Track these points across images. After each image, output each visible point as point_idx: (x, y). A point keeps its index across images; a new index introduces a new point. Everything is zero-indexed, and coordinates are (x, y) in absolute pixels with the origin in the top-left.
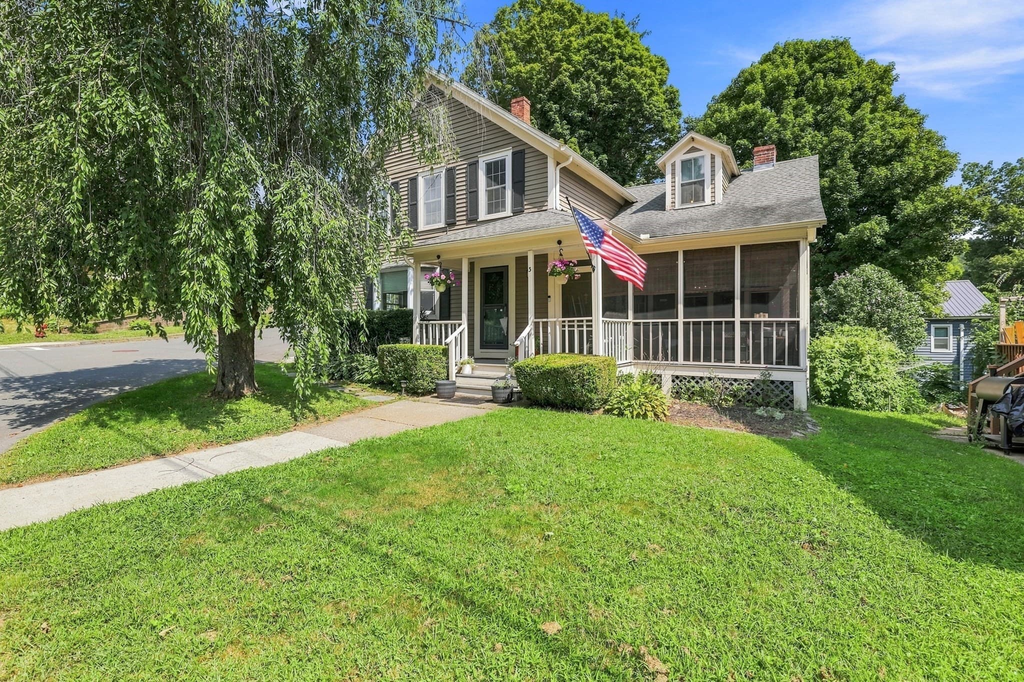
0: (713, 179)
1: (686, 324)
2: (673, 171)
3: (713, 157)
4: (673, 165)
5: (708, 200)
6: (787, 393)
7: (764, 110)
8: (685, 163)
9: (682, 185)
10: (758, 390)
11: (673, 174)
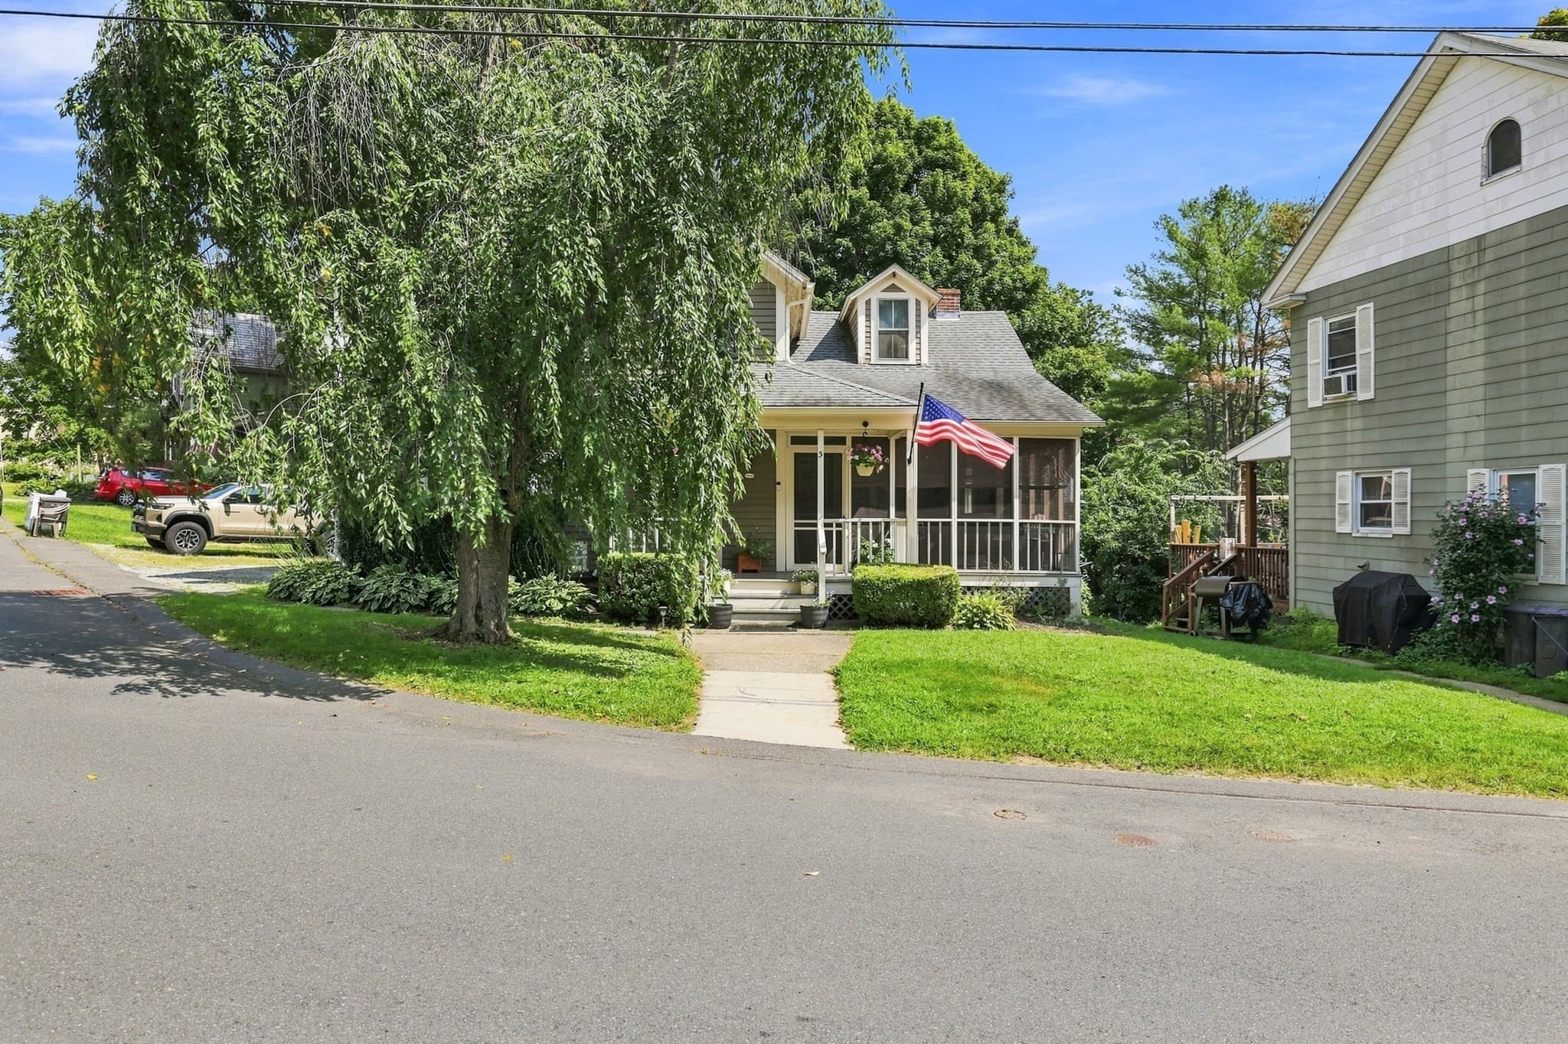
0: (918, 333)
1: (960, 524)
2: (868, 309)
3: (918, 303)
4: (868, 303)
5: (912, 358)
6: (1063, 600)
7: (872, 202)
8: (884, 306)
9: (880, 333)
10: (1037, 599)
11: (868, 316)
